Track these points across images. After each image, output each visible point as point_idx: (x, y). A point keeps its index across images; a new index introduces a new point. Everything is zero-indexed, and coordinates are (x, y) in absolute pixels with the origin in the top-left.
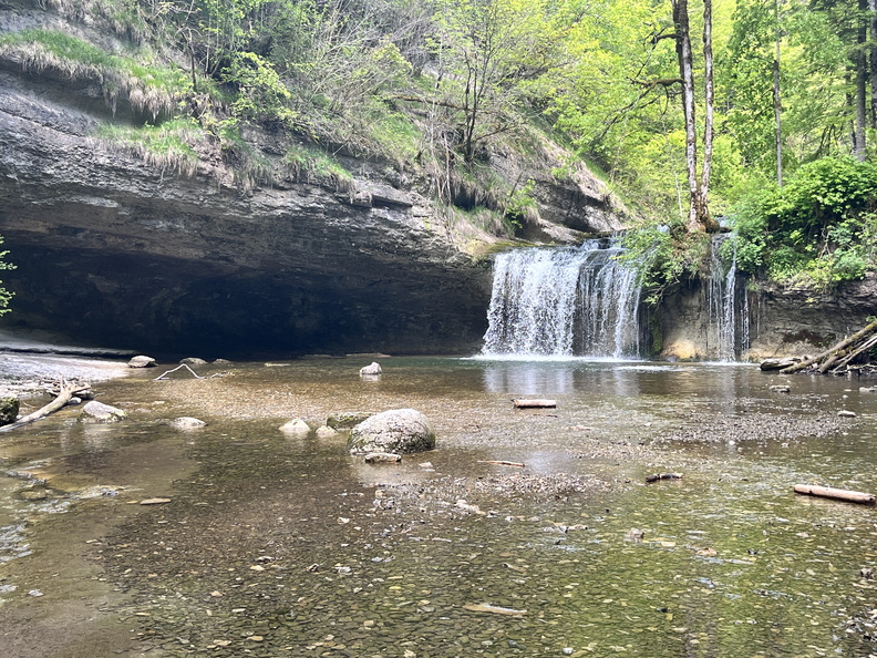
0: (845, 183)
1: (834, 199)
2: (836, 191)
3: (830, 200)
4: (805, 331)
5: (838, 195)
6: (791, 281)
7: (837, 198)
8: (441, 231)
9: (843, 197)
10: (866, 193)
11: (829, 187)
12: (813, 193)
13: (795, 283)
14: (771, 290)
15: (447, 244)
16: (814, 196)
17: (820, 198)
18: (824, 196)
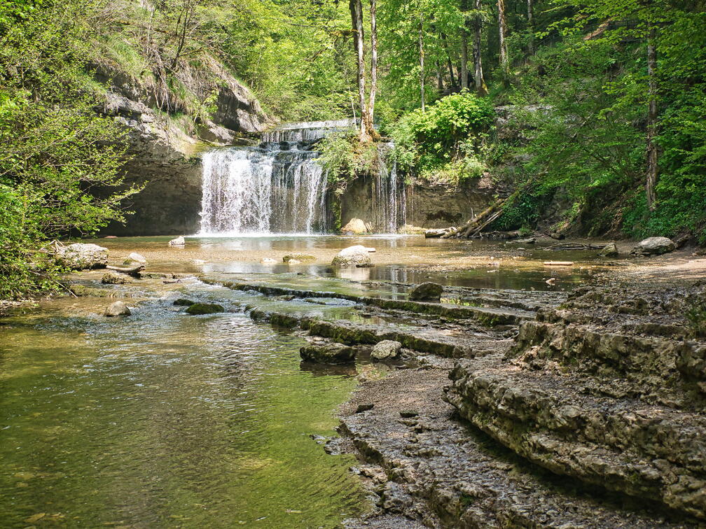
0: (469, 113)
1: (463, 123)
2: (463, 118)
3: (461, 124)
4: (441, 212)
5: (465, 120)
6: (435, 178)
7: (465, 123)
8: (162, 134)
9: (468, 122)
10: (481, 120)
11: (459, 115)
12: (451, 119)
13: (438, 179)
14: (421, 183)
15: (167, 145)
16: (451, 121)
17: (454, 122)
18: (457, 121)
